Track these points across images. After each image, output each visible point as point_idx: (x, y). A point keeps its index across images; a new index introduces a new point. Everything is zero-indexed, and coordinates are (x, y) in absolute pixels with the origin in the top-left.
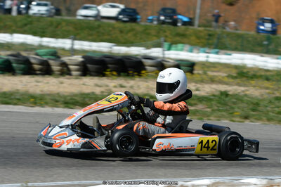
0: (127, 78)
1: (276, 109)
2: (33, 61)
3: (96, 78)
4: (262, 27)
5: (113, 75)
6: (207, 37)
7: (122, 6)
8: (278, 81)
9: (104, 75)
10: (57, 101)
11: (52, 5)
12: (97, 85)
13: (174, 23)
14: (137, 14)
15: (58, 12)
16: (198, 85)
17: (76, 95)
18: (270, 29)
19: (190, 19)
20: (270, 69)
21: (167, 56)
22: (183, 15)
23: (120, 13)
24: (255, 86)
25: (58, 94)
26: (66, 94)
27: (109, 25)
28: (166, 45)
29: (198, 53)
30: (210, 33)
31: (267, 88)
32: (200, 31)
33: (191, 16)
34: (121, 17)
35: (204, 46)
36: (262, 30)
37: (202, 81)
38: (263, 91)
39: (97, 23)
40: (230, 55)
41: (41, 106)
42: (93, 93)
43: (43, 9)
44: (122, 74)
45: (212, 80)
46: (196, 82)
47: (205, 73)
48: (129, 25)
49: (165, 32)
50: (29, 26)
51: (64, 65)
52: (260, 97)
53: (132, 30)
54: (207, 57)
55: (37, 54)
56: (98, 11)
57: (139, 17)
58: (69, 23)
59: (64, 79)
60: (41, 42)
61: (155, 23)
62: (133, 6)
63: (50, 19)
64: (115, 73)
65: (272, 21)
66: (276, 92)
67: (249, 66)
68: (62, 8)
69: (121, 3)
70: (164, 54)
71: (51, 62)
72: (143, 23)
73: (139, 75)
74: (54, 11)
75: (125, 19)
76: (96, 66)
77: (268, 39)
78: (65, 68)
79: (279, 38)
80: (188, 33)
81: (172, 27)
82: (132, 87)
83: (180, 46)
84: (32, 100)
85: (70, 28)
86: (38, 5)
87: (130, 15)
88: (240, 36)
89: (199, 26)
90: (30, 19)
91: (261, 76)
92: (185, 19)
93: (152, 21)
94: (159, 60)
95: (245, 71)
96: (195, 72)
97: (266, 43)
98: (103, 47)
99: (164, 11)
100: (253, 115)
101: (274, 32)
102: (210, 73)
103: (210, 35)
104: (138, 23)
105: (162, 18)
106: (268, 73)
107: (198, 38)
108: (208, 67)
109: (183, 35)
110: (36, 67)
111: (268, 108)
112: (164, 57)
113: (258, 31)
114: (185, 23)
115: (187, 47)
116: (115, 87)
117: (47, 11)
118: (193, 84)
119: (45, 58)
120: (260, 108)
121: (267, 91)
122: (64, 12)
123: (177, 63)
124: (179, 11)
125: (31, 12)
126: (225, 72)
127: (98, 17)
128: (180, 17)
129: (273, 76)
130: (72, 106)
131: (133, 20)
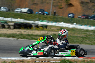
0: (27, 30)
3: (18, 29)
4: (70, 16)
5: (23, 29)
9: (20, 29)
10: (5, 36)
11: (7, 8)
12: (18, 32)
13: (44, 14)
14: (33, 11)
15: (9, 10)
19: (49, 13)
22: (47, 12)
25: (6, 34)
26: (8, 34)
27: (24, 14)
28: (41, 20)
32: (51, 17)
33: (49, 12)
34: (28, 12)
37: (49, 31)
39: (21, 14)
40: (59, 23)
42: (16, 34)
43: (5, 9)
44: (26, 28)
45: (52, 31)
46: (48, 31)
47: (50, 29)
49: (41, 17)
51: (9, 25)
53: (31, 16)
54: (52, 24)
55: (1, 22)
56: (21, 10)
58: (12, 14)
60: (3, 19)
61: (38, 14)
62: (31, 9)
63: (7, 12)
64: (24, 28)
65: (73, 14)
68: (11, 9)
69: (28, 8)
71: (5, 25)
72: (34, 14)
73: (31, 29)
74: (8, 10)
76: (18, 26)
77: (71, 19)
78: (9, 27)
79: (75, 19)
80: (47, 17)
81: (43, 15)
82: (28, 32)
83: (45, 21)
85: (13, 15)
86: (3, 8)
87: (31, 11)
88: (63, 18)
89: (51, 15)
90: (1, 12)
92: (47, 13)
93: (37, 13)
94: (37, 24)
96: (48, 28)
97: (70, 20)
98: (22, 21)
99: (41, 10)
101: (73, 17)
102: (52, 29)
103: (54, 18)
104: (33, 14)
105: (40, 12)
107: (51, 18)
108: (52, 27)
109: (46, 18)
110: (1, 26)
114: (47, 14)
116: (23, 32)
117: (6, 10)
118: (47, 32)
119: (3, 23)
122: (11, 10)
124: (45, 10)
125: (1, 10)
127: (21, 12)
128: (45, 12)
130: (9, 37)
131: (31, 13)
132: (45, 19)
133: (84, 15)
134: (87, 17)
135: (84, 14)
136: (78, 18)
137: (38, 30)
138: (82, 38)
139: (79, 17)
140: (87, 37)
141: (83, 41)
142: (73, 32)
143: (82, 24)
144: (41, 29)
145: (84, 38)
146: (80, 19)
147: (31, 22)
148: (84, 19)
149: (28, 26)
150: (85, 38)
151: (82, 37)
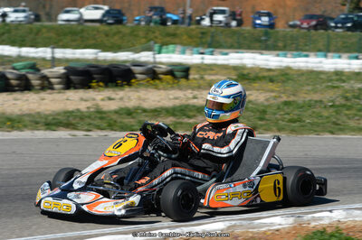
0: (116, 89)
1: (286, 116)
2: (9, 76)
3: (81, 91)
4: (258, 22)
5: (100, 86)
6: (200, 35)
7: (106, 8)
8: (283, 82)
9: (90, 87)
10: (37, 123)
11: (30, 10)
12: (82, 99)
13: (163, 22)
14: (123, 15)
15: (38, 18)
16: (196, 92)
17: (58, 114)
18: (267, 23)
20: (273, 68)
21: (158, 60)
22: (174, 14)
23: (104, 15)
24: (258, 90)
25: (39, 113)
26: (47, 113)
27: (94, 29)
28: (156, 47)
29: (192, 54)
30: (203, 31)
31: (272, 91)
32: (193, 30)
34: (105, 18)
35: (197, 45)
36: (259, 24)
37: (199, 87)
38: (268, 95)
39: (80, 27)
40: (226, 54)
41: (19, 129)
42: (78, 110)
43: (21, 16)
44: (110, 84)
46: (193, 89)
47: (202, 78)
48: (115, 28)
49: (154, 32)
50: (6, 35)
51: (45, 78)
52: (266, 103)
53: (119, 32)
54: (203, 58)
55: (14, 68)
56: (81, 14)
57: (124, 18)
58: (50, 29)
59: (45, 95)
60: (20, 52)
62: (117, 7)
63: (29, 26)
64: (101, 84)
65: (268, 15)
66: (283, 95)
67: (249, 66)
68: (42, 13)
69: (104, 4)
70: (154, 58)
71: (30, 76)
72: (129, 25)
73: (129, 84)
74: (33, 17)
75: (110, 21)
76: (80, 77)
77: (266, 34)
78: (46, 82)
79: (277, 32)
80: (178, 32)
81: (162, 27)
82: (121, 99)
83: (171, 47)
84: (9, 123)
86: (16, 11)
87: (116, 17)
88: (235, 33)
90: (7, 28)
91: (264, 77)
92: (175, 18)
93: (139, 21)
94: (150, 66)
95: (245, 72)
96: (191, 77)
97: (263, 38)
98: (88, 54)
100: (261, 125)
101: (271, 26)
102: (208, 77)
103: (203, 33)
104: (124, 25)
106: (271, 73)
107: (190, 37)
108: (205, 70)
109: (174, 35)
110: (14, 82)
111: (277, 116)
112: (155, 63)
113: (255, 25)
114: (175, 22)
115: (179, 48)
116: (103, 100)
117: (26, 17)
118: (190, 91)
119: (23, 72)
120: (267, 117)
121: (273, 94)
122: (43, 17)
123: (170, 68)
124: (168, 10)
125: (8, 20)
126: (224, 75)
127: (81, 21)
128: (169, 15)
129: (277, 76)
130: (54, 128)
131: (119, 21)
132: (168, 39)
133: (311, 17)
134: (322, 23)
135: (308, 13)
136: (289, 30)
137: (156, 88)
138: (331, 110)
139: (291, 23)
140: (349, 104)
141: (339, 122)
142: (289, 86)
143: (307, 48)
144: (168, 83)
145: (338, 106)
146: (295, 30)
147: (124, 56)
148: (313, 32)
149: (117, 76)
150: (344, 106)
151: (331, 106)
